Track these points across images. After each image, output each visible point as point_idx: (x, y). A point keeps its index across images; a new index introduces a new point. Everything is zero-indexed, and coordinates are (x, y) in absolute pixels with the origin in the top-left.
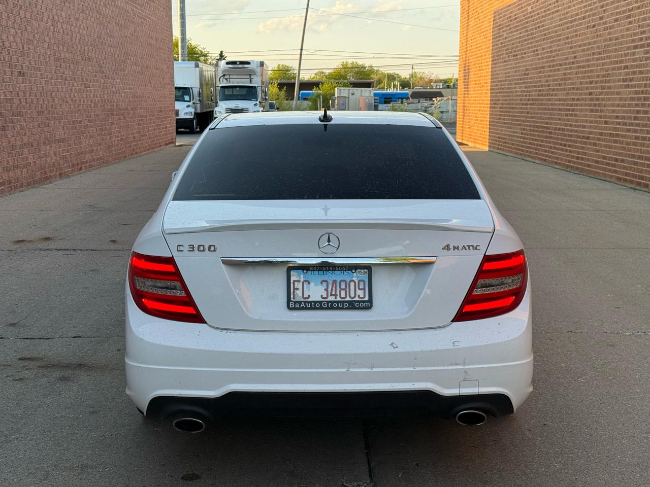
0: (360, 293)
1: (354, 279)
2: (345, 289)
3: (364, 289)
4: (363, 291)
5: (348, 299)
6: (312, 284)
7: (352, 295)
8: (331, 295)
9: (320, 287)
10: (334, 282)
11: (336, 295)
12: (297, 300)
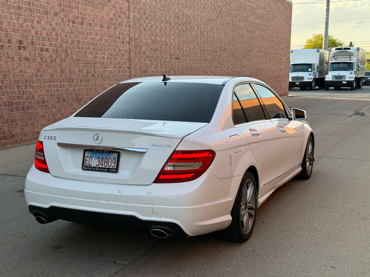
0: (113, 165)
1: (112, 158)
2: (107, 162)
3: (115, 163)
4: (114, 164)
5: (108, 167)
6: (93, 158)
7: (110, 166)
8: (101, 164)
9: (97, 160)
10: (103, 158)
11: (102, 165)
12: (86, 165)
